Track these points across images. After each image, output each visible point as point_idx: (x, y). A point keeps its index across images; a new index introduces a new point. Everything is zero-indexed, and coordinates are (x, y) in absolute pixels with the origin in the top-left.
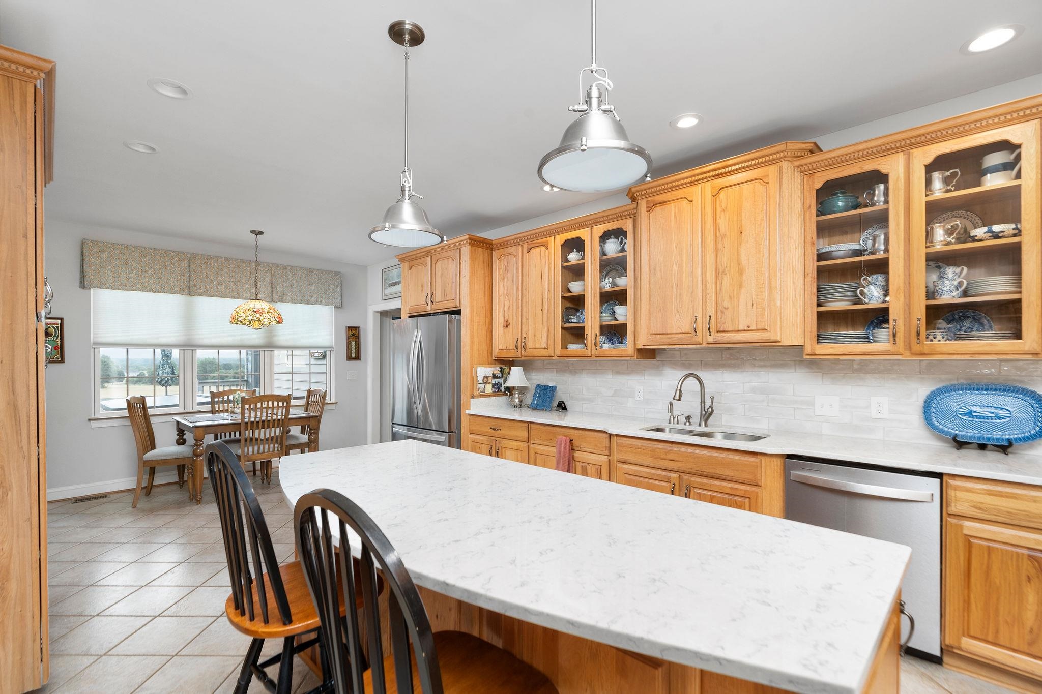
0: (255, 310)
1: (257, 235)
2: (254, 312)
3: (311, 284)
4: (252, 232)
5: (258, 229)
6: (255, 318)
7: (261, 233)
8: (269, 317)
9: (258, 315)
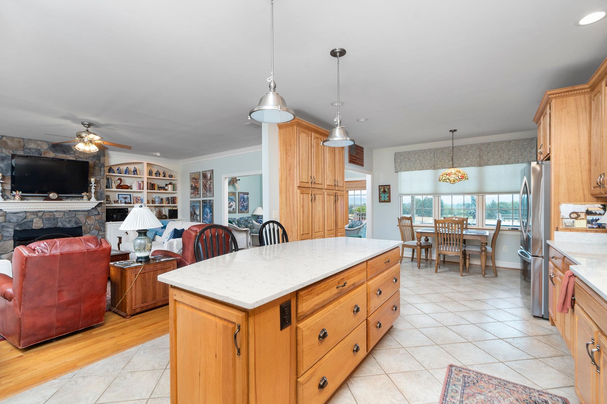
0: (447, 174)
1: (453, 132)
2: (446, 175)
3: (509, 151)
4: (451, 131)
5: (453, 129)
6: (446, 178)
7: (455, 130)
8: (454, 177)
9: (448, 176)
